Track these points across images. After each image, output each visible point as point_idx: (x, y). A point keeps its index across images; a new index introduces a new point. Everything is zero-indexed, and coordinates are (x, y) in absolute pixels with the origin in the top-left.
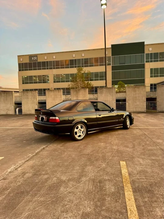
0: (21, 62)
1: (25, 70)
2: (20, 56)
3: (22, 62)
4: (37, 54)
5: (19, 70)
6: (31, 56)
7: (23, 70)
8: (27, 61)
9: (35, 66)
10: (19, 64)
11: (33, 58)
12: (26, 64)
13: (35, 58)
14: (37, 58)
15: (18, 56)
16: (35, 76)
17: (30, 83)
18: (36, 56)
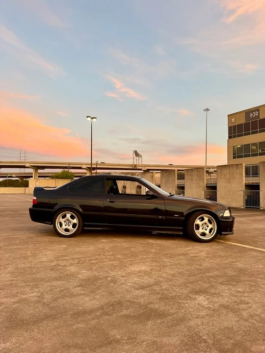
0: (232, 125)
1: (239, 136)
2: (231, 115)
3: (234, 124)
4: (259, 107)
5: (230, 137)
6: (248, 112)
7: (235, 137)
8: (242, 121)
9: (254, 127)
10: (230, 128)
11: (251, 115)
12: (240, 126)
13: (256, 114)
14: (259, 114)
15: (228, 116)
16: (253, 144)
17: (246, 156)
18: (257, 109)
